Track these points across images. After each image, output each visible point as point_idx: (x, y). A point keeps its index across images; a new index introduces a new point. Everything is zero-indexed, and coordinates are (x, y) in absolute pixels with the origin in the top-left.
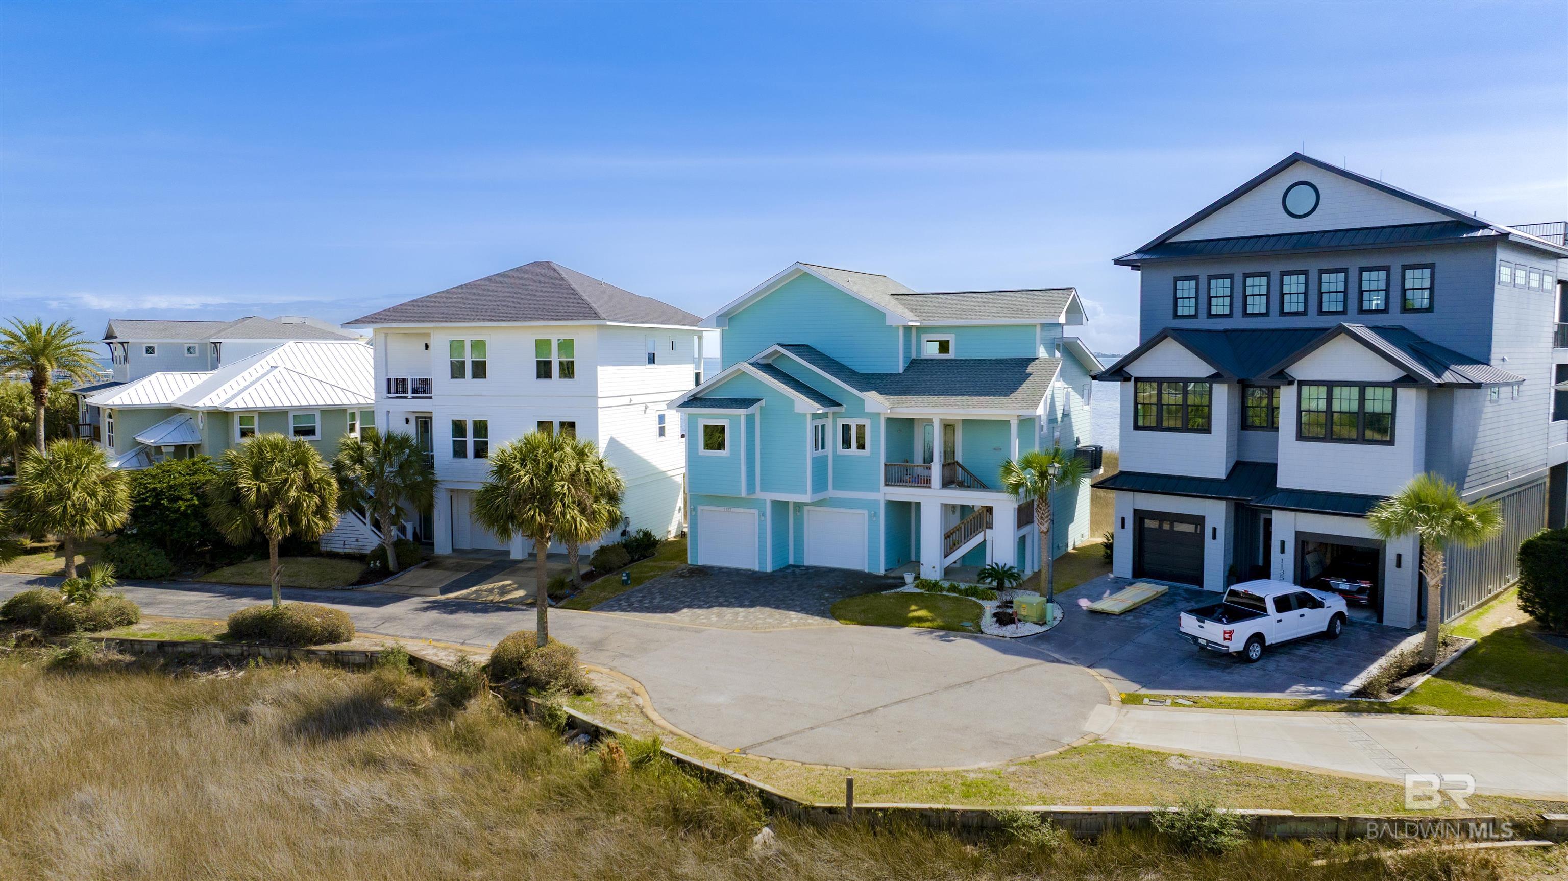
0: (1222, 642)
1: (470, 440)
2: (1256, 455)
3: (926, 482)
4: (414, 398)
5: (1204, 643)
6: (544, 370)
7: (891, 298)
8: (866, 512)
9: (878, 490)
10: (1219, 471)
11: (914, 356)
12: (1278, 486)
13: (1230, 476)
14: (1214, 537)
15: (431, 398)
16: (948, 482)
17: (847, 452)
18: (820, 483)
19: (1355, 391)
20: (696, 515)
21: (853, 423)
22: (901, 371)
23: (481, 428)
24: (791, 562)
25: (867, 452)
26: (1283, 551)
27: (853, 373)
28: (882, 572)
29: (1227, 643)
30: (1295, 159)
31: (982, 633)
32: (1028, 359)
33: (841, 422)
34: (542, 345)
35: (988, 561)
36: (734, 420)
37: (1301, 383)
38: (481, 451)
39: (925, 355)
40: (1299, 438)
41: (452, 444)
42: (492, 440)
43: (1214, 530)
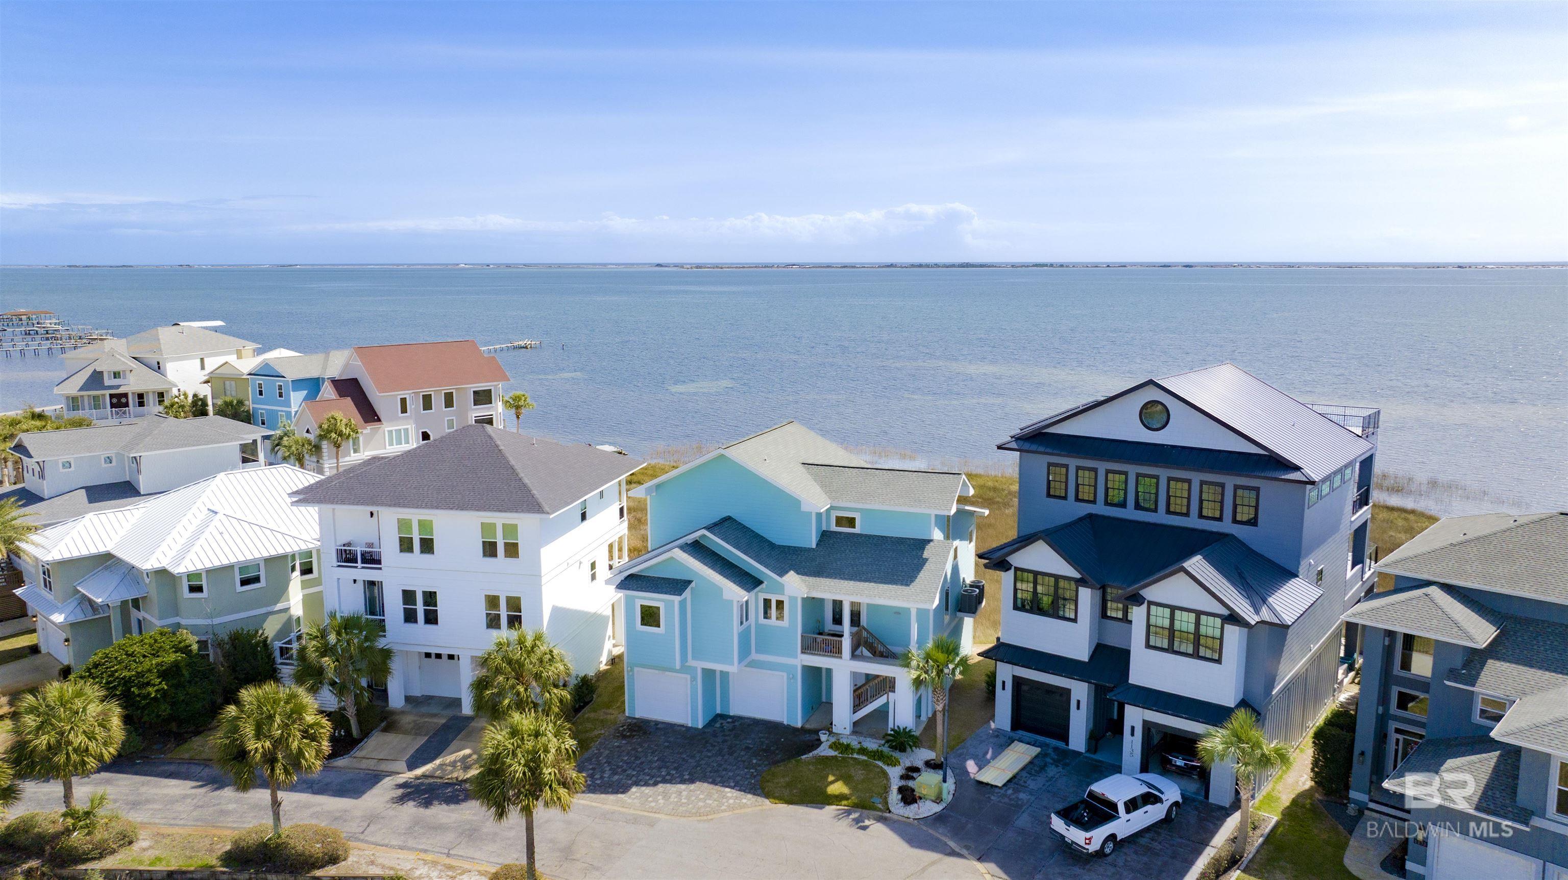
0: (1085, 845)
1: (420, 608)
2: (1113, 641)
3: (836, 651)
4: (363, 568)
5: (1069, 842)
6: (490, 549)
7: (802, 468)
8: (785, 674)
9: (796, 657)
10: (1082, 655)
11: (824, 528)
12: (1132, 680)
13: (1092, 657)
14: (1078, 708)
15: (380, 569)
16: (857, 654)
17: (766, 621)
18: (744, 651)
19: (1192, 616)
20: (633, 675)
22: (814, 546)
23: (430, 598)
24: (718, 711)
25: (785, 623)
26: (1133, 734)
27: (772, 545)
28: (799, 725)
29: (1087, 847)
30: (1150, 384)
31: (890, 812)
32: (924, 540)
33: (762, 596)
34: (487, 528)
35: (891, 725)
36: (669, 605)
37: (1150, 603)
38: (431, 618)
39: (834, 528)
40: (1148, 646)
41: (402, 610)
42: (442, 608)
43: (1079, 702)
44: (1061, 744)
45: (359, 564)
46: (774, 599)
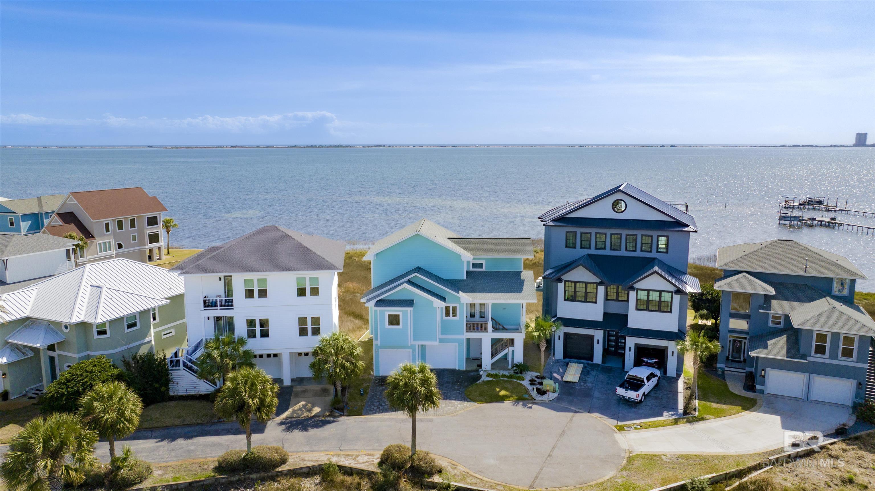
0: (636, 398)
1: (258, 329)
2: (618, 311)
3: (485, 329)
4: (221, 309)
5: (628, 398)
6: (301, 292)
7: (448, 240)
8: (457, 344)
9: (463, 334)
10: (599, 318)
11: (467, 269)
12: (628, 327)
13: (604, 319)
14: (598, 343)
15: (233, 309)
16: (495, 329)
17: (448, 318)
19: (658, 293)
20: (379, 353)
21: (451, 306)
22: (465, 278)
23: (264, 323)
25: (457, 318)
26: (630, 350)
27: (443, 279)
28: (465, 369)
31: (535, 400)
32: (519, 271)
33: (445, 305)
34: (300, 280)
35: (510, 361)
36: (405, 313)
37: (638, 290)
38: (265, 334)
39: (471, 269)
40: (637, 309)
41: (247, 331)
42: (272, 328)
43: (598, 340)
44: (590, 362)
45: (219, 308)
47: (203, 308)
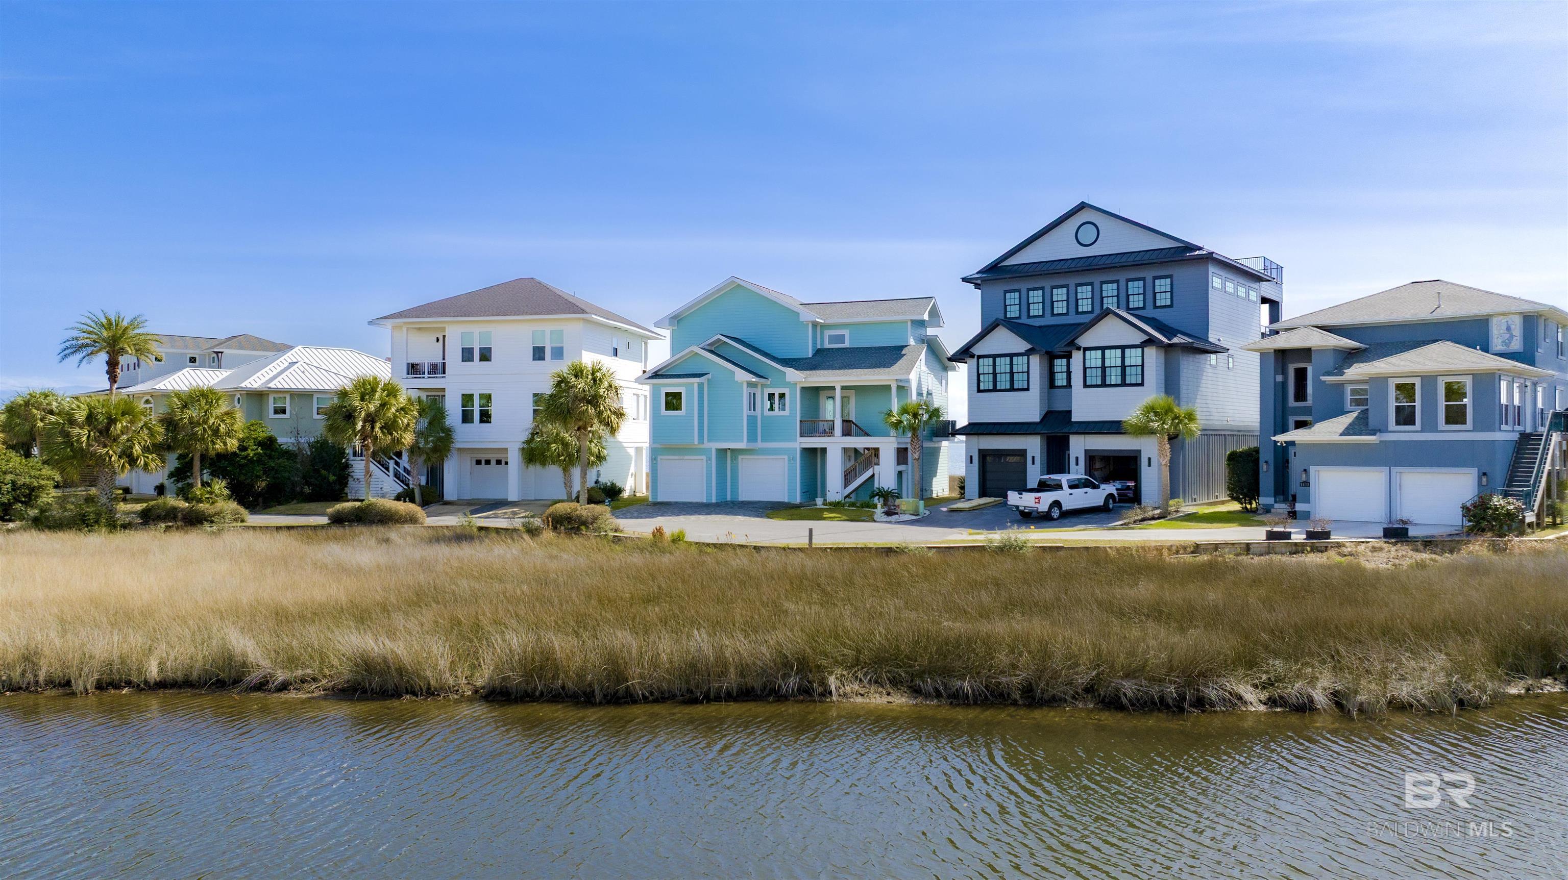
0: (1034, 505)
1: (476, 409)
2: (1060, 407)
3: (830, 432)
4: (429, 378)
5: (1023, 508)
6: (539, 354)
7: (803, 305)
8: (786, 457)
9: (795, 440)
10: (1035, 416)
11: (819, 347)
12: (1072, 420)
13: (1042, 420)
14: (1033, 463)
15: (444, 377)
16: (846, 433)
17: (772, 412)
18: (752, 437)
19: (1119, 352)
20: (656, 464)
22: (810, 355)
23: (486, 399)
24: (729, 499)
25: (787, 413)
26: (1077, 464)
27: (774, 358)
28: (798, 501)
29: (1037, 505)
30: (1082, 206)
31: (875, 521)
32: (902, 346)
33: (767, 391)
34: (538, 336)
35: (876, 485)
36: (689, 387)
37: (1086, 349)
38: (485, 417)
39: (827, 345)
40: (1086, 386)
41: (461, 412)
42: (494, 410)
43: (1033, 458)
45: (426, 375)
46: (777, 391)
47: (405, 375)
